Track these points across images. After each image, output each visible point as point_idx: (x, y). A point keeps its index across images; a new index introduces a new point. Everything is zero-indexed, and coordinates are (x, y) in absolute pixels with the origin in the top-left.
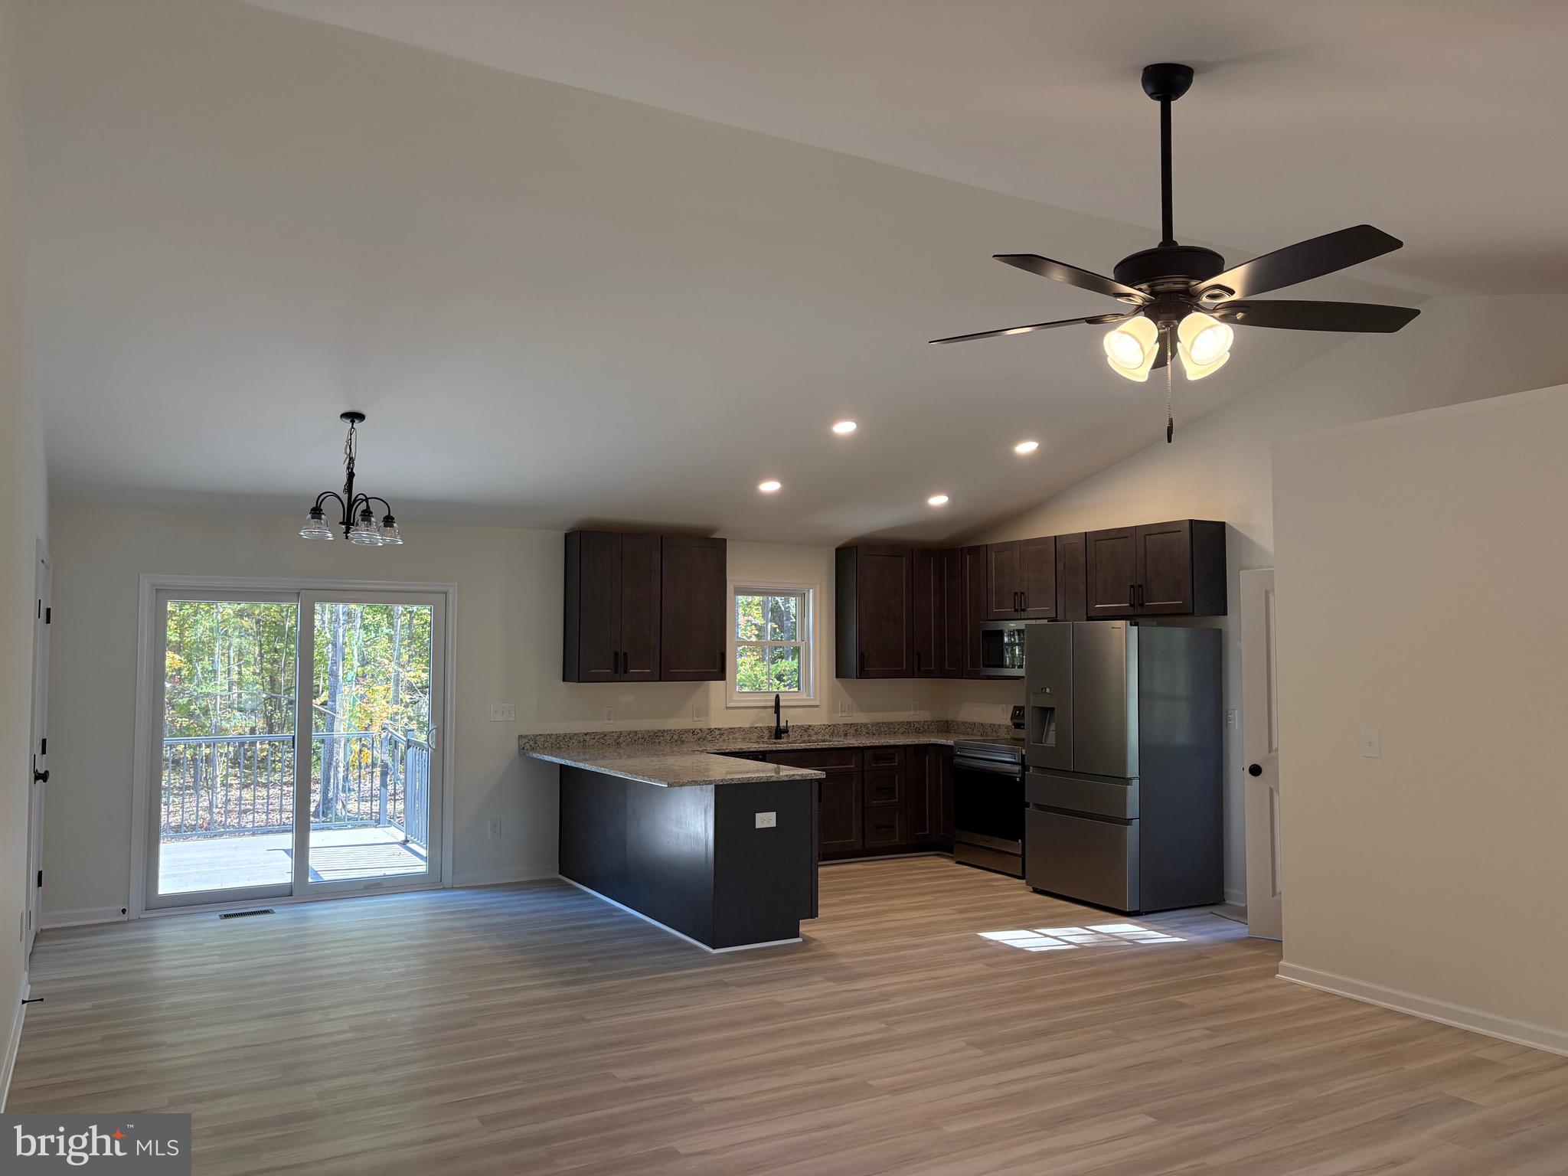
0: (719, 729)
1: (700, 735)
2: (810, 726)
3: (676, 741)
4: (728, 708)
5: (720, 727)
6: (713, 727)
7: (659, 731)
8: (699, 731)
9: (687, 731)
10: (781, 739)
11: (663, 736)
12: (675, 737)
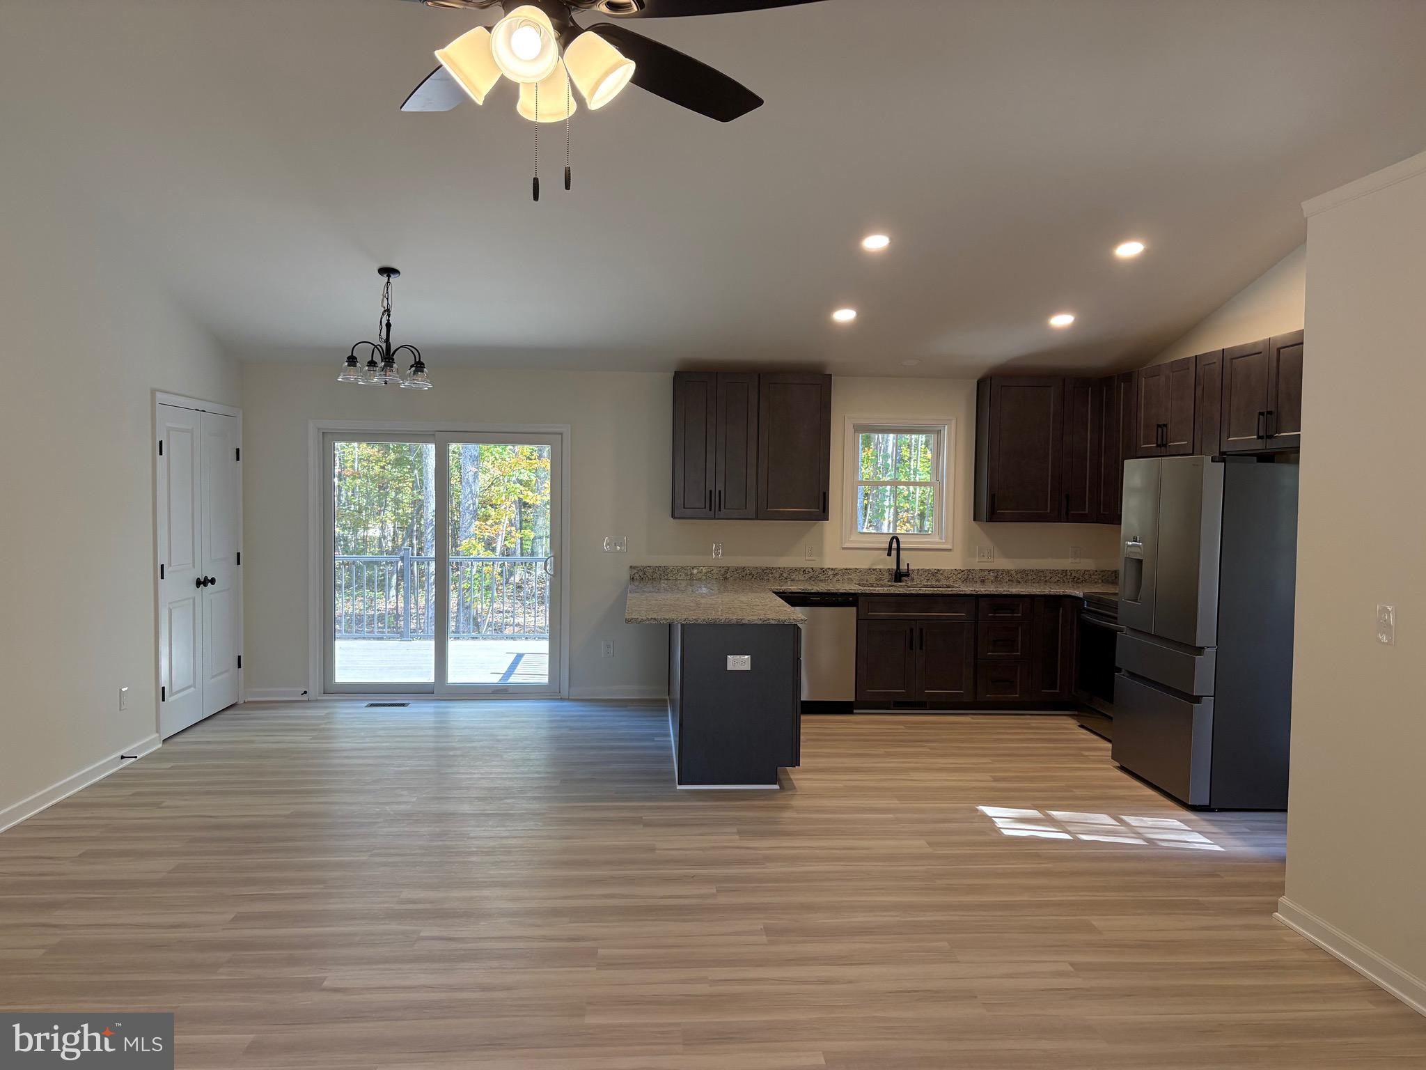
0: (832, 569)
1: (811, 574)
2: (938, 570)
3: (786, 579)
4: (844, 548)
5: (834, 567)
6: (826, 567)
7: (767, 568)
8: (810, 570)
9: (797, 570)
10: (901, 582)
11: (772, 573)
12: (785, 575)
